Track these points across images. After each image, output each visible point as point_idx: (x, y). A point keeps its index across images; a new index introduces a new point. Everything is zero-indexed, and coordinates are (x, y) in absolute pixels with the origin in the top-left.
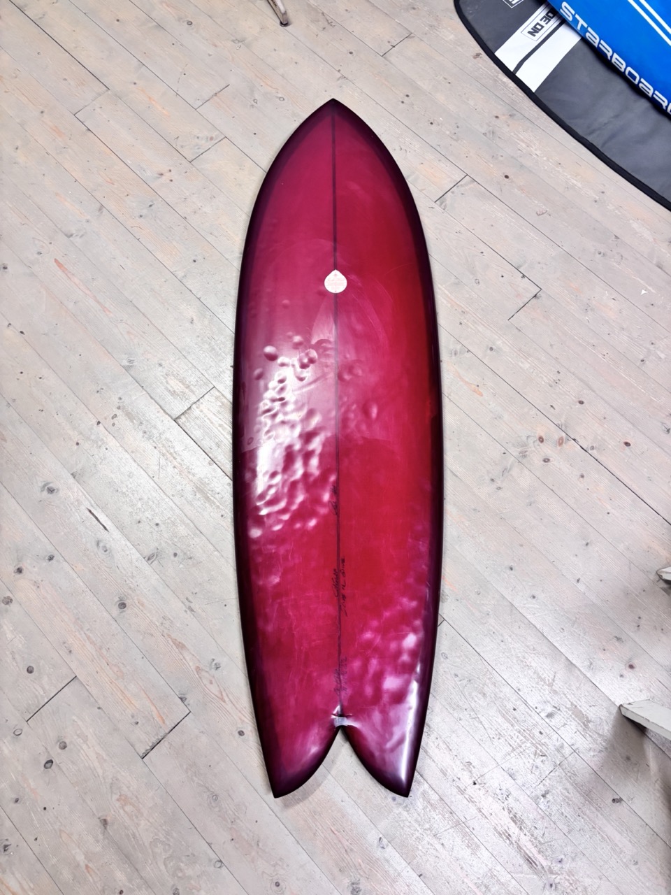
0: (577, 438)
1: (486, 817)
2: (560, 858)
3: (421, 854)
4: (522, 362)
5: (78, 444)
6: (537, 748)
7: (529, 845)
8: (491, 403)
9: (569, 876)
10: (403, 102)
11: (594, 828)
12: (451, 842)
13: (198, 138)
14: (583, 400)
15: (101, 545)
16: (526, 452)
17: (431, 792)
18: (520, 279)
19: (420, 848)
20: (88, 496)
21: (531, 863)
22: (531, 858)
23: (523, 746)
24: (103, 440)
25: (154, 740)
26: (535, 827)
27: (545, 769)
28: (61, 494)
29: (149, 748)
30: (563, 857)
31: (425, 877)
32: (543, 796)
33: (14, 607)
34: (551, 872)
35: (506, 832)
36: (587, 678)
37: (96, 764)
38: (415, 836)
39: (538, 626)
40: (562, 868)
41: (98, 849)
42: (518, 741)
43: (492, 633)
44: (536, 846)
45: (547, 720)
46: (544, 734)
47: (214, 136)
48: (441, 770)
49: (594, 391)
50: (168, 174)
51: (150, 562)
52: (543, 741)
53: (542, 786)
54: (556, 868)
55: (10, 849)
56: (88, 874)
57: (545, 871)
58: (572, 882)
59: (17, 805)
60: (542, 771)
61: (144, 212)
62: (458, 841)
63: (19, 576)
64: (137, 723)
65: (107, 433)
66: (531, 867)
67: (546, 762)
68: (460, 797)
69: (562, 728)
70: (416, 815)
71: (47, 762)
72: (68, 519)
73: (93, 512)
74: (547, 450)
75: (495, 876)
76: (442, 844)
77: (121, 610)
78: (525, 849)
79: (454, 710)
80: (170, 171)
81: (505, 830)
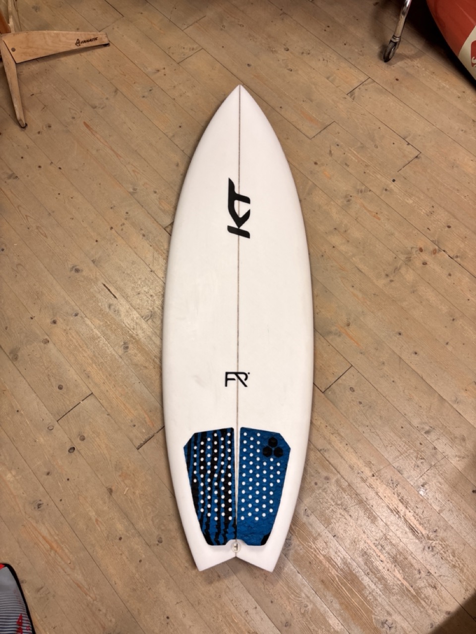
0: (446, 250)
1: (381, 498)
2: (435, 529)
3: (335, 521)
4: (407, 199)
5: (97, 241)
6: (418, 454)
7: (412, 518)
8: (386, 225)
9: (442, 542)
10: (325, 30)
11: (459, 509)
12: (356, 514)
13: (184, 48)
14: (451, 225)
15: (112, 307)
16: (410, 257)
17: (342, 480)
18: (405, 145)
19: (334, 517)
20: (103, 275)
21: (414, 532)
22: (413, 528)
23: (408, 452)
24: (114, 239)
25: (146, 437)
26: (417, 507)
27: (424, 468)
28: (84, 273)
29: (142, 442)
30: (437, 528)
31: (338, 537)
32: (423, 486)
33: (50, 345)
34: (429, 538)
35: (396, 509)
36: (454, 408)
37: (106, 452)
38: (331, 509)
39: (419, 372)
40: (437, 536)
41: (106, 508)
42: (405, 448)
43: (386, 376)
44: (418, 520)
45: (425, 436)
46: (423, 444)
47: (195, 48)
48: (350, 466)
49: (459, 220)
50: (163, 71)
51: (146, 320)
52: (422, 449)
53: (422, 480)
54: (432, 536)
55: (42, 507)
56: (97, 526)
57: (424, 538)
58: (444, 546)
59: (49, 476)
60: (422, 469)
61: (146, 94)
62: (361, 513)
63: (54, 325)
64: (134, 426)
65: (117, 235)
66: (414, 535)
67: (425, 464)
68: (363, 484)
69: (436, 442)
70: (331, 495)
71: (71, 449)
72: (89, 290)
73: (107, 285)
74: (425, 257)
75: (388, 539)
76: (350, 516)
77: (125, 351)
78: (409, 521)
79: (359, 426)
80: (164, 69)
81: (395, 508)
